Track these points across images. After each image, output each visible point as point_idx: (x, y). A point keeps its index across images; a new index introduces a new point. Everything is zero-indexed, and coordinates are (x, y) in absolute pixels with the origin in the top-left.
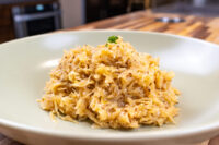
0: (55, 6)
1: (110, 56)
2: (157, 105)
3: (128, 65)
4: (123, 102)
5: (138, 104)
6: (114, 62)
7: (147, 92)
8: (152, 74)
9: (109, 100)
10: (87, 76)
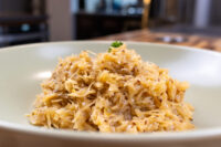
0: (42, 26)
1: (114, 61)
2: (170, 118)
3: (135, 72)
4: (130, 114)
5: (148, 116)
6: (119, 69)
7: (157, 103)
8: (163, 82)
9: (114, 111)
10: (87, 85)
